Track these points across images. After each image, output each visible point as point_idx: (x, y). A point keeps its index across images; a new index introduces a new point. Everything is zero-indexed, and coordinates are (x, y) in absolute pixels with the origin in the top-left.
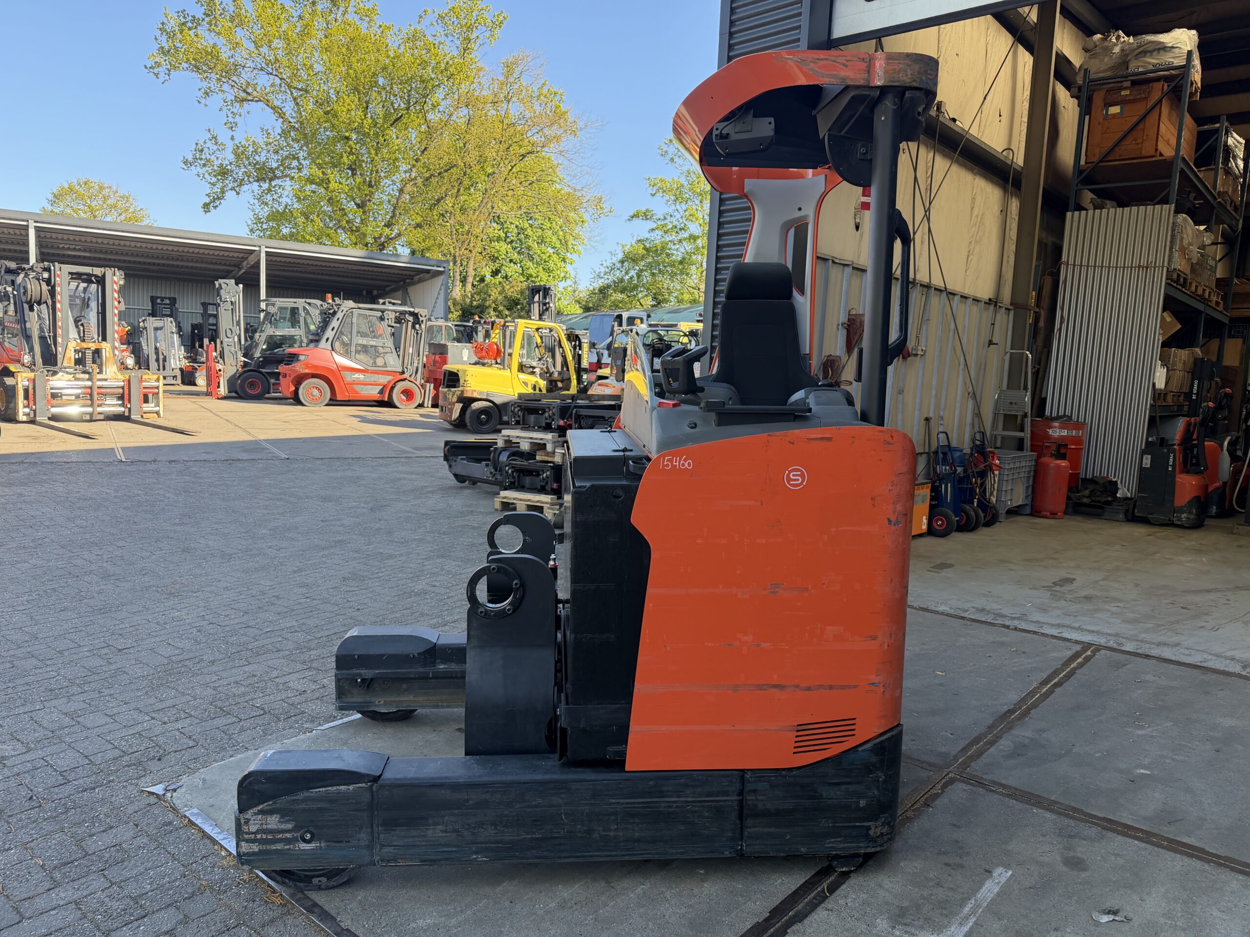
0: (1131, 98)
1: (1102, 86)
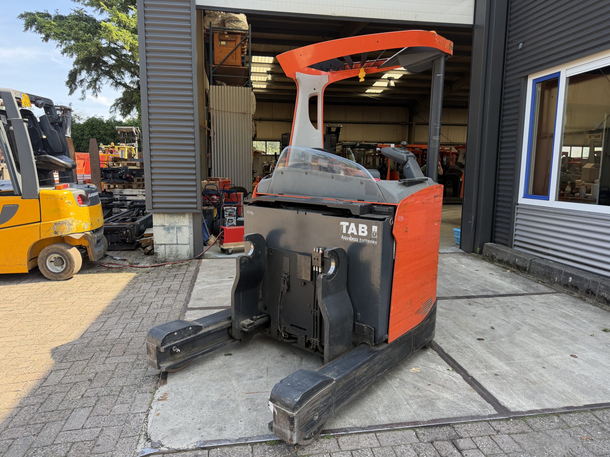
0: (229, 39)
1: (216, 32)
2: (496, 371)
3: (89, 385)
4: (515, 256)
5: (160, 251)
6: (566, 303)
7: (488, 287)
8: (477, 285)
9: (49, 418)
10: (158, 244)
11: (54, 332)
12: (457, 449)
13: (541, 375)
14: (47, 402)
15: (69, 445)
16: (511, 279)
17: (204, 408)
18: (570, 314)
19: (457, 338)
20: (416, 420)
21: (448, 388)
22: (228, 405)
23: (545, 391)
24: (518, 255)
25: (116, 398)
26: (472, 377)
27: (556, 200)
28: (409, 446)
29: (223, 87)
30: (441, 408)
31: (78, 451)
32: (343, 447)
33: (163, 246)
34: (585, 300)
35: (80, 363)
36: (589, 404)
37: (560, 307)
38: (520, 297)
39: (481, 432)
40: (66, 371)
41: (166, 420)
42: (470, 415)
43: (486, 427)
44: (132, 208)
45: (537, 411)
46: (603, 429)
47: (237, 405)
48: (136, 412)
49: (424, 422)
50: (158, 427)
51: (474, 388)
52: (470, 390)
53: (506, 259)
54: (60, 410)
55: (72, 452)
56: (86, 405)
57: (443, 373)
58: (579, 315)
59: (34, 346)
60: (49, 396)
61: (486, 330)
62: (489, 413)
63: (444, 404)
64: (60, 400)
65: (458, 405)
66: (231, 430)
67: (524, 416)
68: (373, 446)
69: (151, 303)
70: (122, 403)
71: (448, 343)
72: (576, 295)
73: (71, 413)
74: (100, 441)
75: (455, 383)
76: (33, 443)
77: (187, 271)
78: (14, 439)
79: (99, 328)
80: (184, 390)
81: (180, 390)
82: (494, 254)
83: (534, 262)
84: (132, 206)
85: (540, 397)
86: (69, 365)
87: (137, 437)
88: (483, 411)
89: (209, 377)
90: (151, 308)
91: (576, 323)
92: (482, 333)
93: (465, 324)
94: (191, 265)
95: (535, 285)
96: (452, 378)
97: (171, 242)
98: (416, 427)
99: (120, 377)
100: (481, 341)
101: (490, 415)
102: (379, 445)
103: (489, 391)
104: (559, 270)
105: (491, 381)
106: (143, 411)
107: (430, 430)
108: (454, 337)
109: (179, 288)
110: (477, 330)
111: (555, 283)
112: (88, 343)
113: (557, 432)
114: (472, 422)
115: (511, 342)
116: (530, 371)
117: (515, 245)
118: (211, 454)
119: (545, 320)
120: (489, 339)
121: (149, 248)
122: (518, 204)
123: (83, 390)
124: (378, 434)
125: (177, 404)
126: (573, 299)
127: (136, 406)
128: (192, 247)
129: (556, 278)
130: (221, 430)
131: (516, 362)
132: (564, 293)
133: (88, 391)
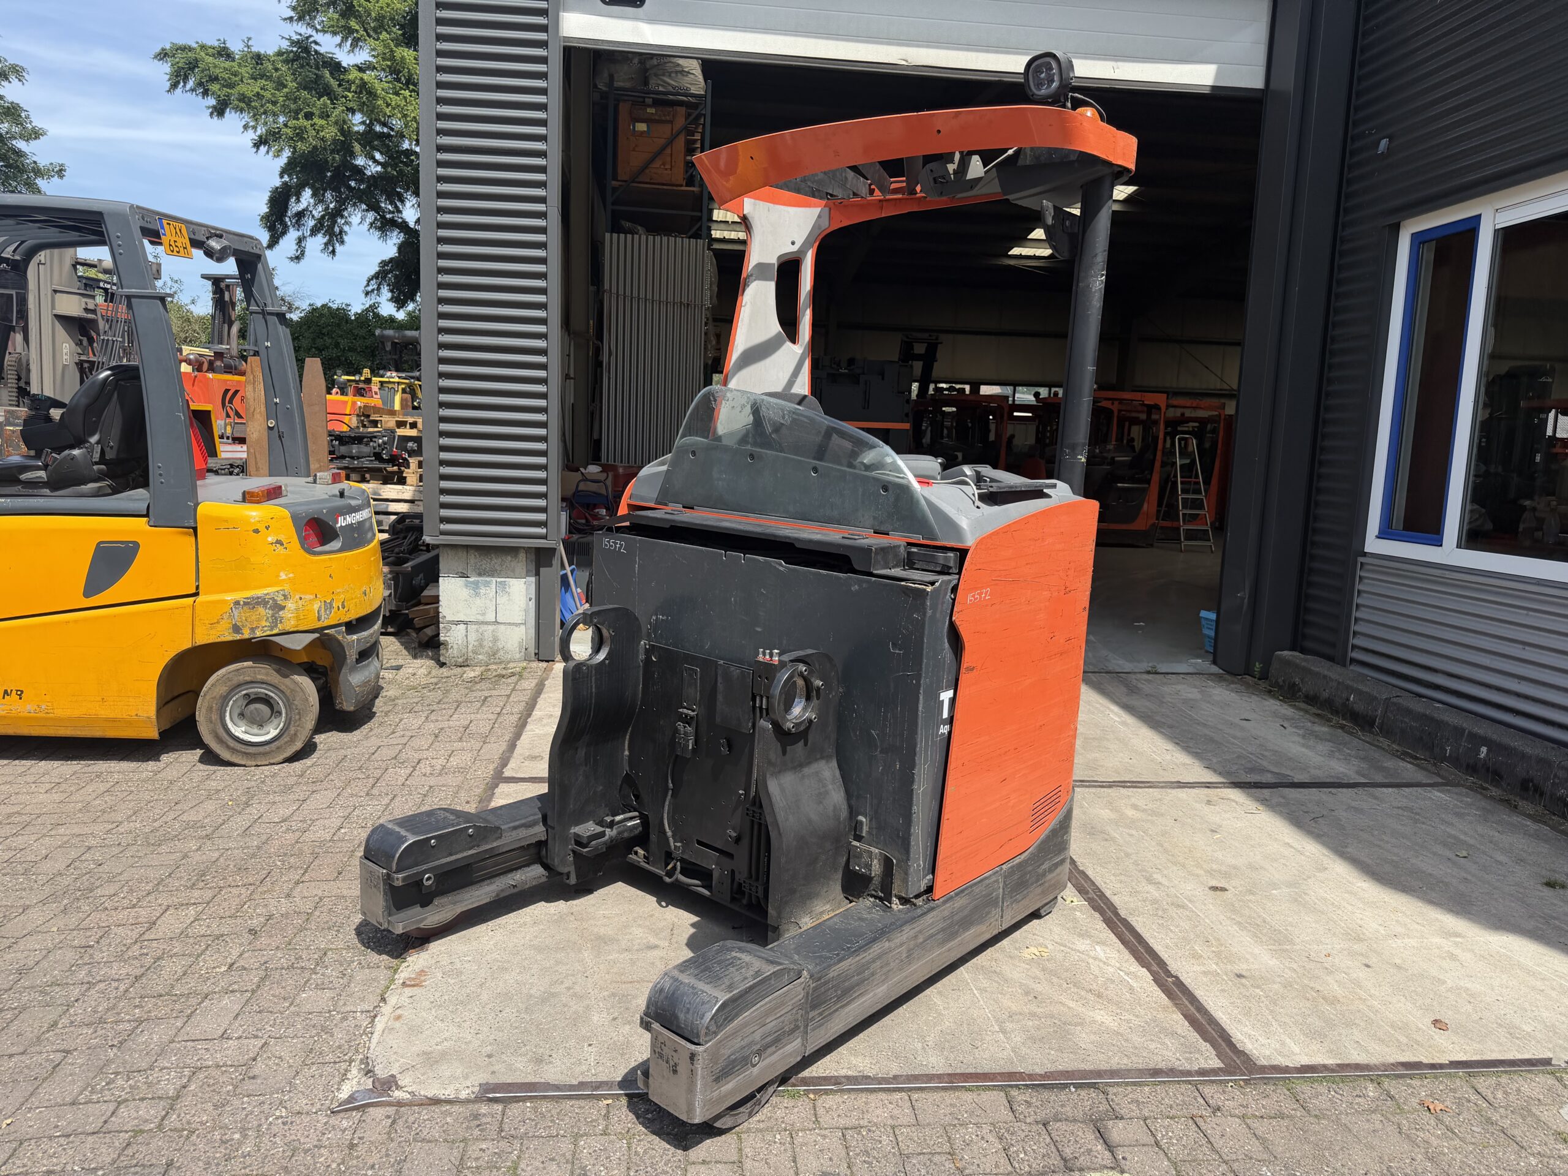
0: (657, 118)
1: (626, 98)
2: (1242, 967)
3: (250, 944)
4: (1348, 687)
5: (453, 637)
6: (1463, 811)
7: (1265, 763)
8: (1239, 757)
9: (149, 1012)
10: (449, 622)
11: (185, 817)
12: (1105, 1142)
13: (1357, 983)
14: (150, 974)
15: (187, 1072)
16: (1331, 744)
17: (507, 1010)
18: (1467, 839)
19: (1159, 883)
20: (1014, 1070)
21: (1110, 1001)
22: (565, 1006)
23: (1357, 1021)
24: (1355, 685)
25: (307, 975)
26: (1177, 978)
27: (1459, 546)
28: (986, 1129)
29: (636, 237)
30: (1083, 1046)
31: (205, 1086)
32: (825, 1120)
33: (462, 627)
34: (1516, 807)
35: (235, 891)
36: (1464, 1059)
37: (1443, 821)
38: (1344, 790)
39: (1171, 1107)
40: (200, 908)
41: (414, 1030)
42: (1151, 1066)
43: (1189, 1096)
44: (401, 531)
45: (1325, 1067)
46: (1489, 1121)
47: (588, 1008)
48: (348, 1009)
49: (1031, 1077)
50: (395, 1046)
51: (1176, 1005)
52: (1165, 1009)
53: (1325, 695)
54: (176, 995)
55: (193, 1087)
56: (236, 987)
57: (1105, 963)
58: (1491, 842)
59: (135, 848)
60: (155, 962)
61: (1235, 867)
62: (1202, 1066)
63: (1092, 1037)
64: (180, 972)
65: (1127, 1040)
66: (563, 1063)
67: (1288, 1078)
68: (899, 1122)
69: (418, 763)
70: (320, 987)
71: (1134, 893)
72: (1495, 792)
73: (200, 1004)
74: (259, 1068)
75: (1131, 989)
76: (109, 1062)
77: (513, 690)
78: (68, 1052)
79: (288, 812)
80: (466, 966)
81: (459, 966)
82: (1297, 681)
83: (1395, 704)
84: (400, 526)
85: (1340, 1034)
86: (209, 894)
87: (344, 1066)
88: (1187, 1059)
89: (531, 941)
90: (417, 773)
91: (1476, 863)
92: (1227, 875)
93: (1186, 850)
94: (525, 674)
95: (1391, 763)
96: (1126, 977)
97: (481, 618)
98: (1011, 1086)
99: (323, 929)
100: (1218, 893)
101: (1203, 1069)
102: (913, 1121)
103: (1212, 1013)
104: (1456, 728)
105: (1223, 991)
106: (367, 1008)
107: (1046, 1094)
108: (1150, 880)
109: (489, 728)
110: (1215, 867)
111: (1443, 759)
112: (259, 848)
113: (1368, 1121)
114: (1155, 1084)
115: (1296, 900)
116: (1329, 972)
117: (1353, 661)
118: (509, 1113)
119: (1396, 850)
120: (1240, 889)
121: (429, 631)
122: (1365, 554)
123: (235, 953)
124: (915, 1096)
125: (446, 998)
126: (1484, 803)
127: (350, 995)
128: (532, 632)
129: (1448, 748)
130: (539, 1061)
131: (1298, 947)
132: (1463, 786)
133: (246, 955)
